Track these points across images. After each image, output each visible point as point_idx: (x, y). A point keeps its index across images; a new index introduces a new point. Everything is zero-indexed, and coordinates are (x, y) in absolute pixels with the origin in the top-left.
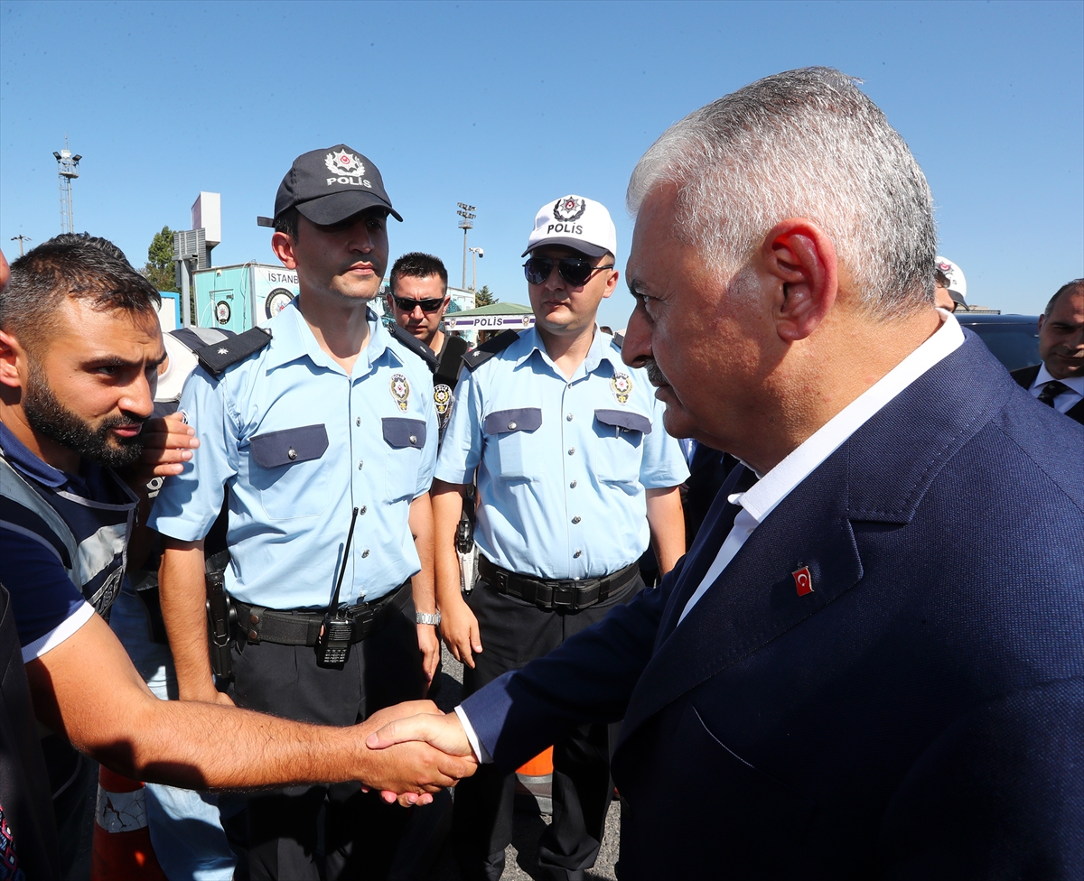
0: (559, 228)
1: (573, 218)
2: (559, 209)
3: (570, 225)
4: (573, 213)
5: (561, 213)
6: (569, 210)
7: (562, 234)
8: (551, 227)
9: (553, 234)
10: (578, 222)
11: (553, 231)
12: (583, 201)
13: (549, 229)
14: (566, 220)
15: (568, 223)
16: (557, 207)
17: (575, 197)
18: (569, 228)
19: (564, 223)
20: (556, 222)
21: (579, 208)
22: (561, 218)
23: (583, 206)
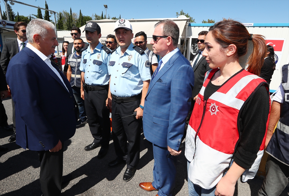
0: (121, 25)
1: (123, 23)
2: (120, 21)
3: (123, 24)
4: (123, 22)
5: (120, 22)
6: (122, 22)
7: (121, 26)
10: (124, 24)
11: (119, 26)
12: (124, 20)
14: (122, 23)
15: (122, 24)
16: (119, 21)
17: (123, 19)
18: (123, 25)
19: (121, 24)
20: (120, 24)
21: (124, 21)
22: (121, 23)
23: (125, 21)
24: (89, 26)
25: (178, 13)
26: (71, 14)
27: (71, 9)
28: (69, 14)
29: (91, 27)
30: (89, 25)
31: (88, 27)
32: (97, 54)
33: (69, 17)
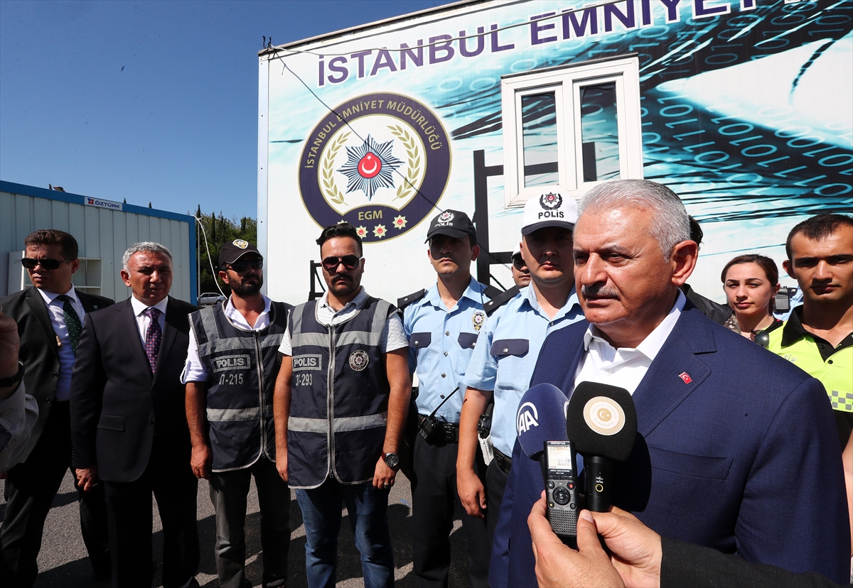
0: (547, 214)
1: (557, 207)
2: (544, 201)
3: (555, 212)
4: (555, 203)
5: (546, 204)
6: (551, 202)
7: (551, 219)
8: (540, 215)
9: (543, 219)
10: (560, 210)
11: (543, 217)
12: (559, 195)
13: (540, 216)
14: (551, 209)
15: (553, 210)
16: (541, 200)
18: (555, 214)
19: (550, 211)
20: (544, 211)
21: (558, 200)
22: (547, 208)
23: (560, 198)
24: (446, 223)
29: (451, 224)
30: (443, 220)
31: (443, 225)
32: (471, 311)
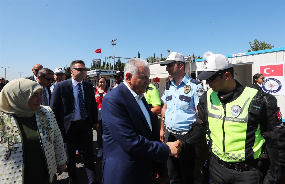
25: (251, 43)
26: (155, 58)
27: (155, 54)
28: (153, 58)
33: (153, 60)
